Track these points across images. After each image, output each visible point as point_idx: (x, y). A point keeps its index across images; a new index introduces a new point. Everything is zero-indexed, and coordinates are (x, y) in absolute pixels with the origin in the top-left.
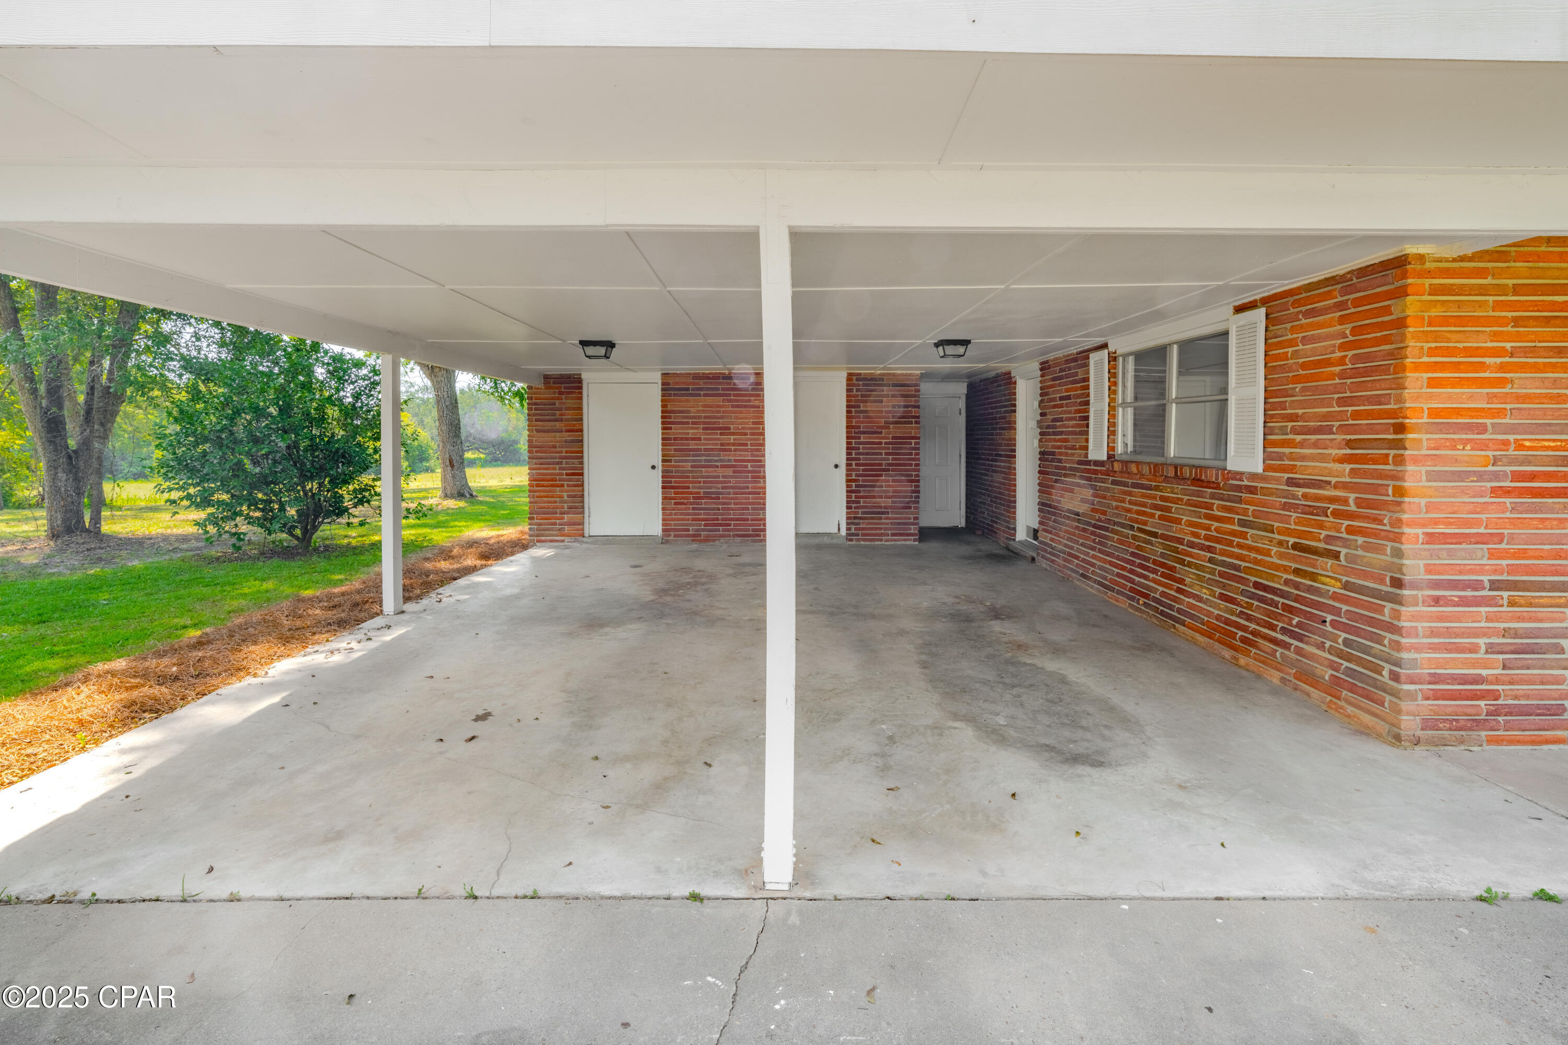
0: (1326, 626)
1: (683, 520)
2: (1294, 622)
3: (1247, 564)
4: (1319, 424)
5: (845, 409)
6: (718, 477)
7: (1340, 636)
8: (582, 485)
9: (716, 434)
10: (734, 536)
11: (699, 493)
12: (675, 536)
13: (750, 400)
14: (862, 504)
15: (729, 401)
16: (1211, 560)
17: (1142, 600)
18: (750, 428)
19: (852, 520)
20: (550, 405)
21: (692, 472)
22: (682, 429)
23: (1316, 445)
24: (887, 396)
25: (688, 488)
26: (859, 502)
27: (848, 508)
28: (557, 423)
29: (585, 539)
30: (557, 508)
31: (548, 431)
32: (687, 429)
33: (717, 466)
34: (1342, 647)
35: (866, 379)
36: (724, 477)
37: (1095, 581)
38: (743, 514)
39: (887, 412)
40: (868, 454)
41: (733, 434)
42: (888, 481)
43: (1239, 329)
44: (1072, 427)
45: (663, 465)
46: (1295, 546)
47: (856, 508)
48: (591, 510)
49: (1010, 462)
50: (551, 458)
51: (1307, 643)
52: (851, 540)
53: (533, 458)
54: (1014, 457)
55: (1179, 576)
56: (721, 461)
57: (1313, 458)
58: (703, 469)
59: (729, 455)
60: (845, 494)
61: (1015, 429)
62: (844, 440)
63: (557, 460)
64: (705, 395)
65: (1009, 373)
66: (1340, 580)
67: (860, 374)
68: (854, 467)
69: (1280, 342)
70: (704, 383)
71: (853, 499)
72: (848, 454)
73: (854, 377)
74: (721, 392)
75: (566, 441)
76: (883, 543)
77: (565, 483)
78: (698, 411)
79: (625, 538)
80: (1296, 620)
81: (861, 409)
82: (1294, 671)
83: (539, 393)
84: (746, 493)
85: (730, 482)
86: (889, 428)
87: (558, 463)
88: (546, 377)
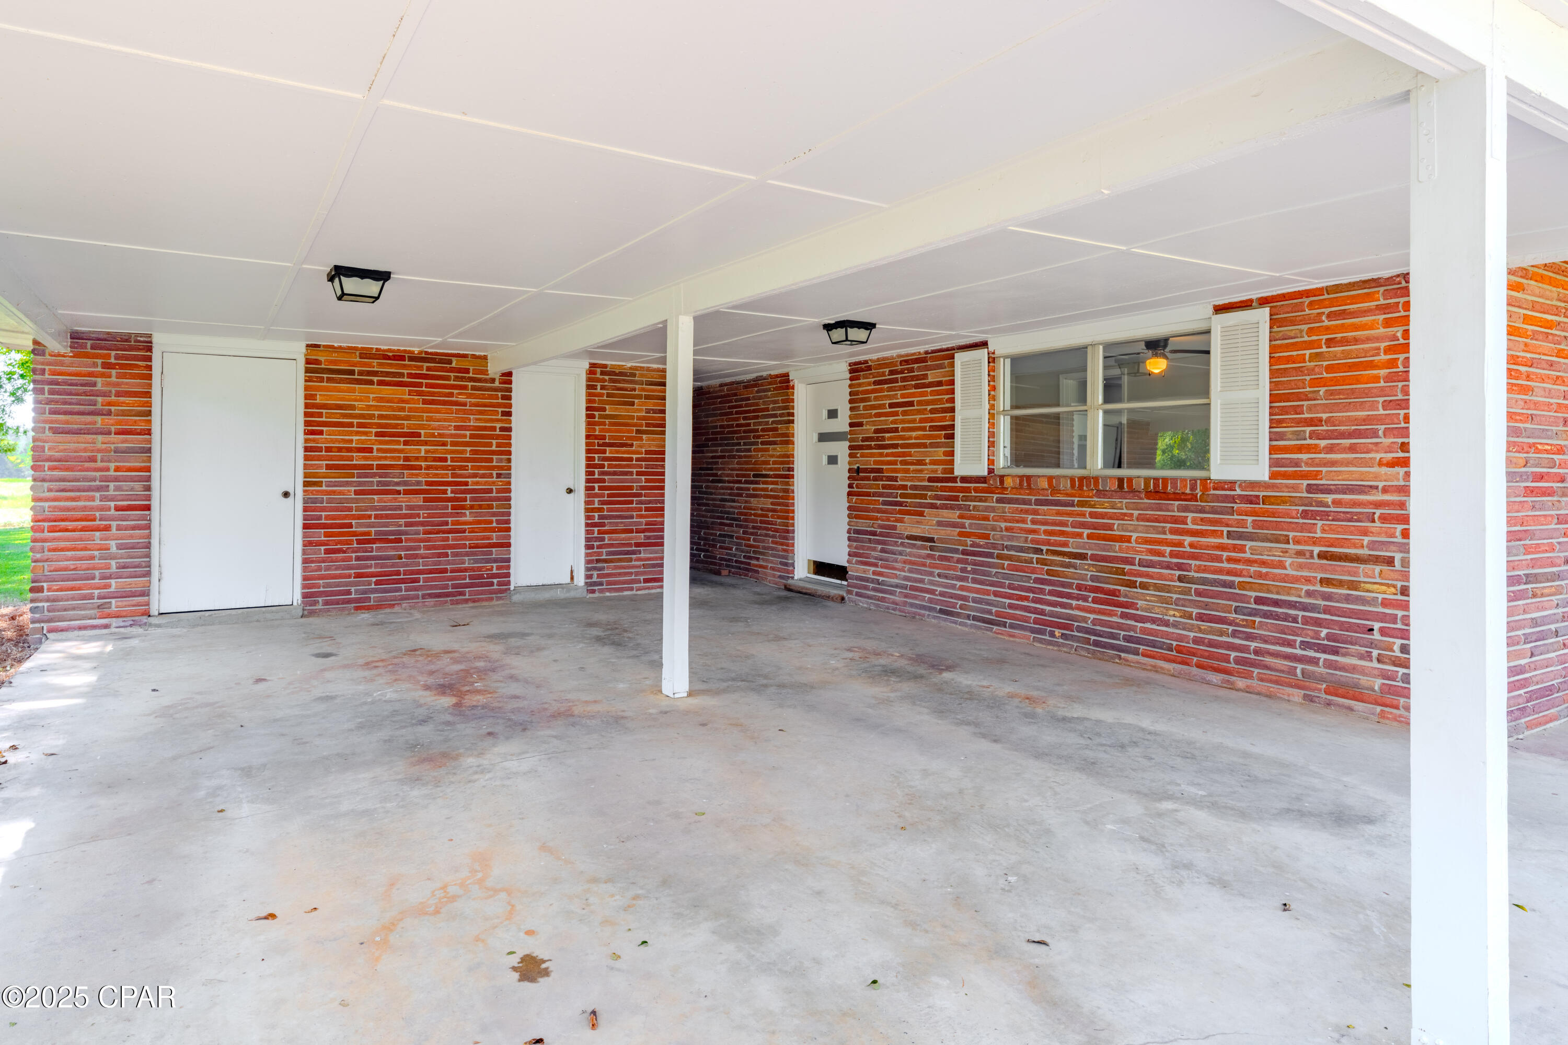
0: (1373, 635)
1: (340, 576)
2: (1323, 635)
3: (1241, 579)
4: (1353, 428)
5: (583, 412)
6: (400, 508)
7: (1394, 643)
8: (148, 527)
9: (398, 443)
10: (424, 597)
11: (369, 533)
12: (326, 603)
13: (451, 395)
14: (606, 542)
15: (420, 394)
16: (1180, 579)
17: (1057, 632)
18: (452, 436)
19: (593, 563)
20: (82, 385)
21: (357, 501)
22: (340, 433)
23: (1352, 449)
24: (639, 397)
25: (350, 526)
26: (603, 539)
27: (588, 547)
28: (99, 419)
29: (151, 620)
30: (94, 569)
31: (78, 432)
32: (351, 433)
33: (399, 492)
34: (1400, 655)
35: (614, 374)
36: (409, 508)
37: (968, 617)
38: (439, 563)
39: (639, 418)
40: (615, 473)
41: (426, 443)
42: (640, 510)
43: (1223, 330)
44: (916, 438)
45: (305, 491)
46: (1322, 556)
47: (599, 547)
48: (164, 570)
49: (787, 484)
50: (85, 479)
51: (1344, 655)
52: (593, 592)
53: (44, 480)
54: (793, 477)
55: (1125, 600)
56: (405, 483)
57: (1348, 463)
58: (375, 497)
59: (417, 475)
60: (583, 529)
61: (793, 444)
62: (583, 455)
63: (98, 483)
64: (381, 383)
65: (787, 375)
66: (1395, 586)
67: (605, 366)
68: (596, 491)
69: (1293, 344)
70: (380, 365)
71: (596, 535)
72: (589, 473)
73: (599, 370)
74: (406, 379)
75: (116, 451)
76: (634, 592)
77: (114, 524)
78: (369, 407)
79: (234, 612)
80: (1324, 632)
81: (607, 412)
82: (1324, 686)
83: (62, 364)
84: (444, 532)
85: (418, 516)
86: (641, 439)
87: (98, 489)
88: (76, 337)
